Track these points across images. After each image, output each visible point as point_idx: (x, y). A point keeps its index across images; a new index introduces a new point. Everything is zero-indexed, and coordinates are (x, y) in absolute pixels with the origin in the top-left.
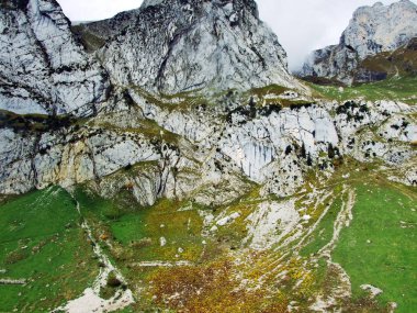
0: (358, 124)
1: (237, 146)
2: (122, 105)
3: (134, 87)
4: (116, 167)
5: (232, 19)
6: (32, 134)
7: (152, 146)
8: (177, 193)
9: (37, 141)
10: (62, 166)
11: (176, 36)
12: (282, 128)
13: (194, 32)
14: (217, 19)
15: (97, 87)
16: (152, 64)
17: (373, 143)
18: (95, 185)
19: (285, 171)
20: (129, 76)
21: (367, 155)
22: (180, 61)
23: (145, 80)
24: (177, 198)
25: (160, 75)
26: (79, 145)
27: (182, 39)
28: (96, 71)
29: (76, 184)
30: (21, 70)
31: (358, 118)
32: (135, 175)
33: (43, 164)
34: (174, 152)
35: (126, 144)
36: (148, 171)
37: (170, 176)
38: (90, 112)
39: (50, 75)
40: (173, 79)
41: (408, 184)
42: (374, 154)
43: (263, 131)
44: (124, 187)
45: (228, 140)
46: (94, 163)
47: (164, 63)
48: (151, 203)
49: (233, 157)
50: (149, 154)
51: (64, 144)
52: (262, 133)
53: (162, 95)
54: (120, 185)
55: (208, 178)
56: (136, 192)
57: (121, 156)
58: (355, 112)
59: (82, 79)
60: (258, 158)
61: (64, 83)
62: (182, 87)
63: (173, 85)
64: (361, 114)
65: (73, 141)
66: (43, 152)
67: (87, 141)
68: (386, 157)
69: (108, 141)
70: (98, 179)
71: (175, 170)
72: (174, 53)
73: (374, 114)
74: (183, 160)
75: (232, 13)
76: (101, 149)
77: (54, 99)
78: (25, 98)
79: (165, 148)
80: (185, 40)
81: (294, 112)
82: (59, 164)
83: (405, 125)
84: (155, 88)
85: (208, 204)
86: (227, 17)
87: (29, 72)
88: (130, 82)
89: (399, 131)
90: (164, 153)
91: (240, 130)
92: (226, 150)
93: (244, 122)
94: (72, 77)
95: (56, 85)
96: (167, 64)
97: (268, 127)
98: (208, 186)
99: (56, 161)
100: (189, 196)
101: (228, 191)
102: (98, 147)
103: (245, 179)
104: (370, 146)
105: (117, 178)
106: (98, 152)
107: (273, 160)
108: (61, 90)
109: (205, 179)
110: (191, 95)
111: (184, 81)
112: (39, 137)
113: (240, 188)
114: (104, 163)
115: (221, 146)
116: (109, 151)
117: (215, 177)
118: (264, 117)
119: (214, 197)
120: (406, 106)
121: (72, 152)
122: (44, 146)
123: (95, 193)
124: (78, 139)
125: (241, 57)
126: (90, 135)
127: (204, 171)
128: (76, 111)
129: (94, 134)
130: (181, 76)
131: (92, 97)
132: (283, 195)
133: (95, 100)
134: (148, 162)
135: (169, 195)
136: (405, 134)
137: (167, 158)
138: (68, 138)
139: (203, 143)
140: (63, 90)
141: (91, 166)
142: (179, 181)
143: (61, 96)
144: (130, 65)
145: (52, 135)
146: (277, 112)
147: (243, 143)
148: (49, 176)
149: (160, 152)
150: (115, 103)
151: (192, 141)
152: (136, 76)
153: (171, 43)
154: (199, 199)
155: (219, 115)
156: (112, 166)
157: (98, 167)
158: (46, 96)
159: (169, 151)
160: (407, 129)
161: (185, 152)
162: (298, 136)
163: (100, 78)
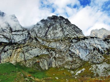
1: (76, 49)
2: (34, 41)
3: (38, 37)
4: (32, 57)
5: (65, 23)
6: (2, 46)
7: (46, 50)
8: (57, 65)
9: (4, 48)
10: (12, 56)
11: (50, 26)
13: (55, 25)
14: (61, 22)
15: (26, 36)
16: (43, 32)
18: (24, 62)
19: (96, 55)
20: (36, 35)
22: (52, 32)
23: (41, 36)
24: (57, 67)
25: (46, 35)
26: (19, 50)
27: (52, 27)
28: (26, 32)
29: (16, 62)
30: (2, 31)
32: (40, 58)
33: (4, 56)
34: (54, 52)
35: (37, 49)
36: (45, 57)
37: (53, 59)
38: (23, 42)
39: (11, 32)
40: (50, 36)
44: (36, 63)
45: (73, 47)
46: (24, 55)
47: (47, 32)
48: (47, 69)
49: (75, 53)
50: (45, 52)
51: (13, 50)
52: (84, 45)
53: (47, 40)
54: (34, 62)
55: (68, 60)
56: (41, 65)
57: (35, 53)
59: (22, 34)
60: (84, 53)
61: (16, 34)
62: (53, 38)
63: (50, 37)
65: (17, 48)
66: (5, 52)
67: (22, 48)
69: (30, 48)
70: (25, 61)
71: (55, 58)
72: (50, 30)
74: (57, 55)
75: (65, 21)
76: (27, 51)
77: (12, 39)
78: (2, 38)
79: (50, 51)
81: (92, 39)
82: (10, 56)
84: (45, 38)
85: (70, 68)
87: (5, 32)
88: (37, 36)
90: (50, 52)
91: (76, 44)
92: (72, 50)
93: (77, 42)
94: (19, 33)
95: (13, 35)
96: (48, 32)
97: (85, 43)
98: (68, 62)
99: (10, 55)
100: (61, 66)
101: (76, 63)
102: (26, 50)
103: (81, 60)
105: (33, 60)
106: (26, 52)
107: (89, 53)
108: (14, 36)
109: (67, 60)
110: (56, 39)
111: (53, 36)
112: (4, 47)
113: (80, 62)
114: (28, 55)
115: (70, 49)
116: (30, 51)
117: (70, 59)
118: (83, 40)
119: (71, 66)
121: (16, 52)
122: (6, 50)
123: (24, 65)
124: (19, 48)
125: (70, 30)
126: (24, 47)
127: (66, 58)
128: (19, 42)
129: (25, 46)
130: (52, 35)
131: (24, 38)
132: (99, 62)
133: (25, 39)
134: (45, 55)
135: (54, 66)
137: (52, 54)
138: (15, 48)
139: (63, 50)
140: (15, 36)
141: (23, 56)
142: (57, 61)
143: (14, 38)
144: (37, 32)
145: (9, 46)
146: (87, 39)
147: (78, 48)
148: (6, 60)
149: (49, 52)
150: (32, 40)
151: (59, 50)
152: (38, 35)
153: (49, 28)
154: (66, 67)
155: (67, 43)
156: (31, 56)
157: (26, 57)
158: (9, 38)
159: (52, 52)
161: (57, 52)
163: (27, 33)
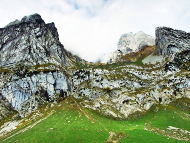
0: (82, 81)
1: (10, 92)
5: (38, 34)
11: (7, 41)
12: (38, 82)
14: (30, 34)
17: (84, 89)
21: (80, 95)
22: (6, 53)
31: (83, 77)
41: (95, 109)
42: (84, 95)
43: (26, 84)
45: (6, 89)
52: (26, 85)
58: (82, 75)
60: (21, 98)
62: (3, 65)
64: (85, 75)
68: (90, 96)
72: (4, 49)
73: (91, 75)
75: (38, 32)
80: (12, 43)
81: (45, 75)
83: (102, 80)
86: (35, 34)
89: (99, 83)
91: (14, 83)
92: (4, 94)
93: (17, 80)
97: (30, 82)
104: (83, 90)
107: (29, 98)
111: (5, 62)
115: (3, 92)
118: (29, 77)
120: (108, 71)
130: (4, 59)
132: (23, 117)
136: (102, 84)
146: (36, 74)
147: (14, 90)
153: (3, 45)
160: (103, 82)
162: (45, 86)
